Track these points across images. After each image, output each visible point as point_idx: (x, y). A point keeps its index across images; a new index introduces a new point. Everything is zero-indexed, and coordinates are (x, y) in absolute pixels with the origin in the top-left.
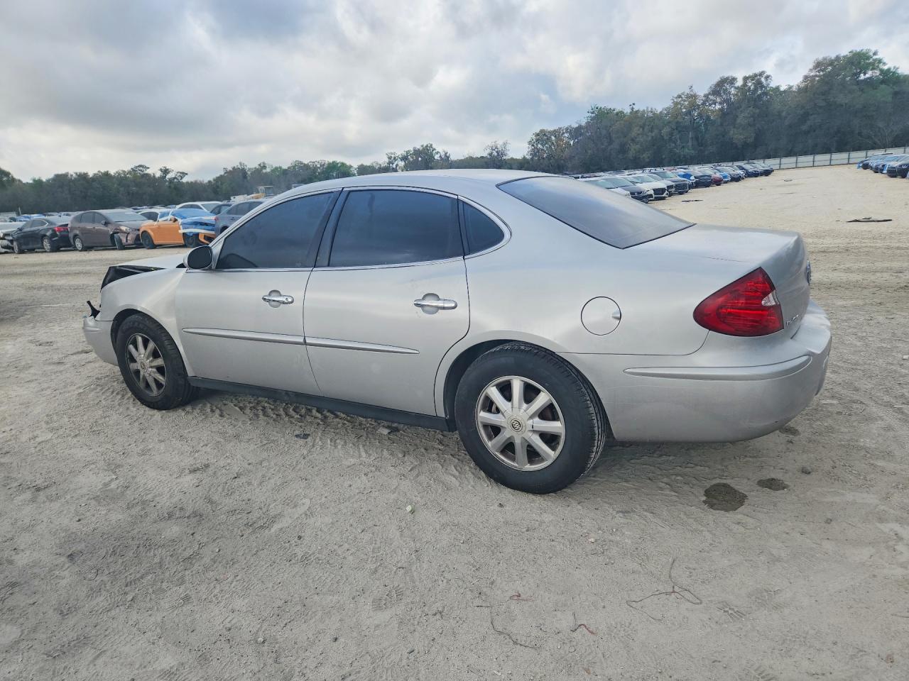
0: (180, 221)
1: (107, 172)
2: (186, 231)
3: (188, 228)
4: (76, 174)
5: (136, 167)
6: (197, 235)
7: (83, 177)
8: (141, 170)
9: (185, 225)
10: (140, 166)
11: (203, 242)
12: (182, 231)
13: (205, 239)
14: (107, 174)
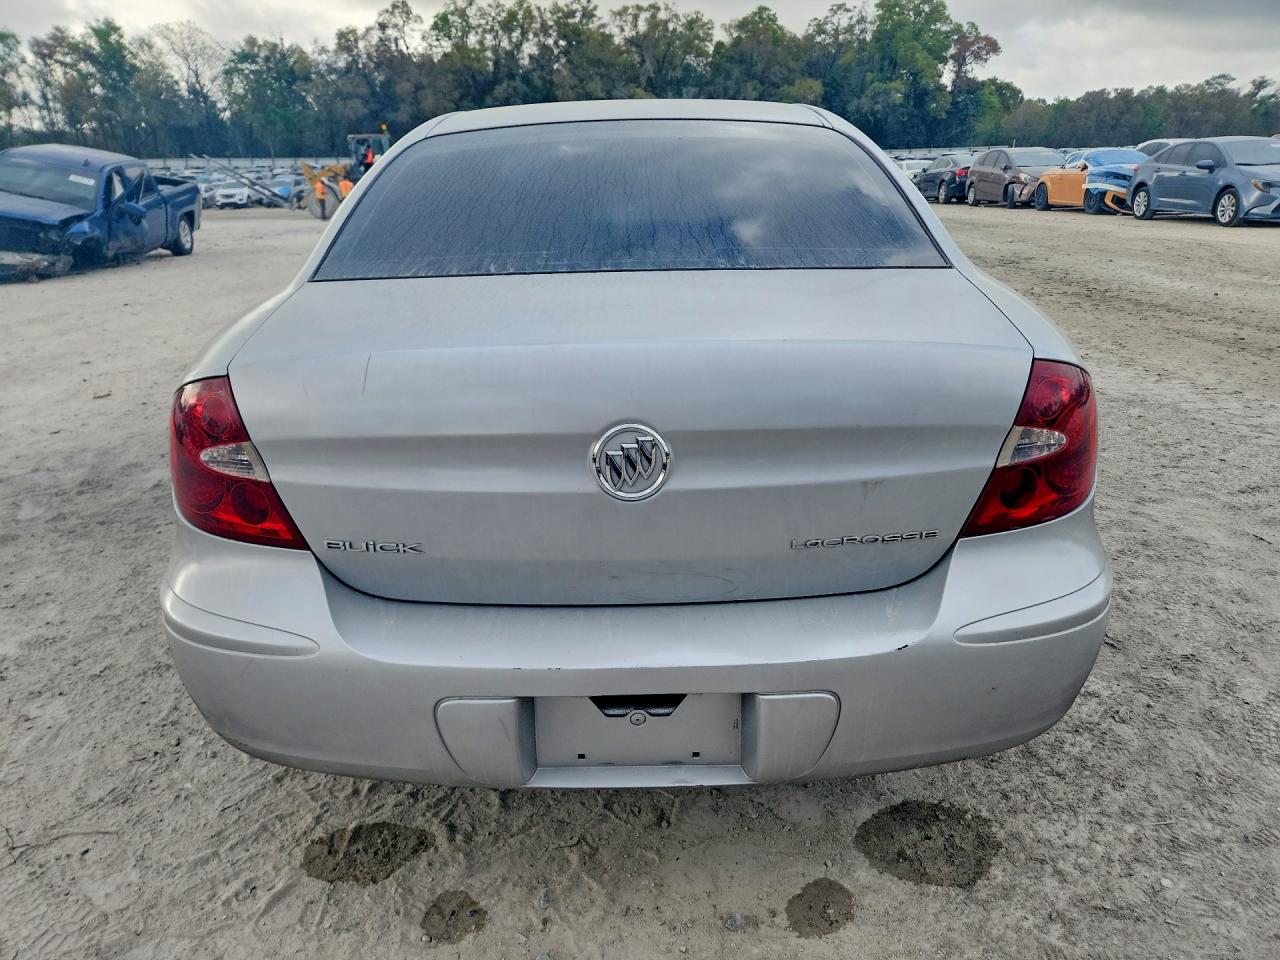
0: (1091, 168)
1: (1162, 87)
2: (1091, 186)
3: (1095, 182)
4: (1116, 90)
5: (1214, 79)
6: (1103, 194)
7: (1125, 96)
8: (1219, 84)
9: (1096, 176)
10: (1223, 76)
11: (1109, 207)
12: (1085, 186)
13: (1112, 201)
14: (1161, 91)
